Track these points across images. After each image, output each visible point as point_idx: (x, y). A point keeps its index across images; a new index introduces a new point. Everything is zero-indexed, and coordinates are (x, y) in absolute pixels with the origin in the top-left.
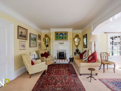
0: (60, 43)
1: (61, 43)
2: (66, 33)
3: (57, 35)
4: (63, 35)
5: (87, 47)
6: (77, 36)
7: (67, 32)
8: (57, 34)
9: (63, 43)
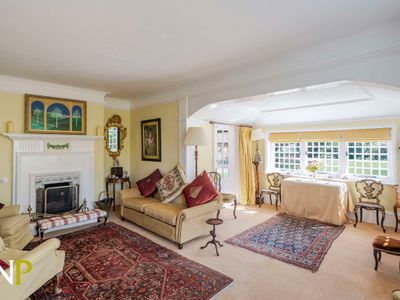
0: (49, 146)
1: (59, 147)
2: (80, 107)
3: (38, 111)
4: (65, 110)
5: (159, 160)
6: (115, 120)
7: (85, 103)
8: (38, 105)
9: (67, 146)
